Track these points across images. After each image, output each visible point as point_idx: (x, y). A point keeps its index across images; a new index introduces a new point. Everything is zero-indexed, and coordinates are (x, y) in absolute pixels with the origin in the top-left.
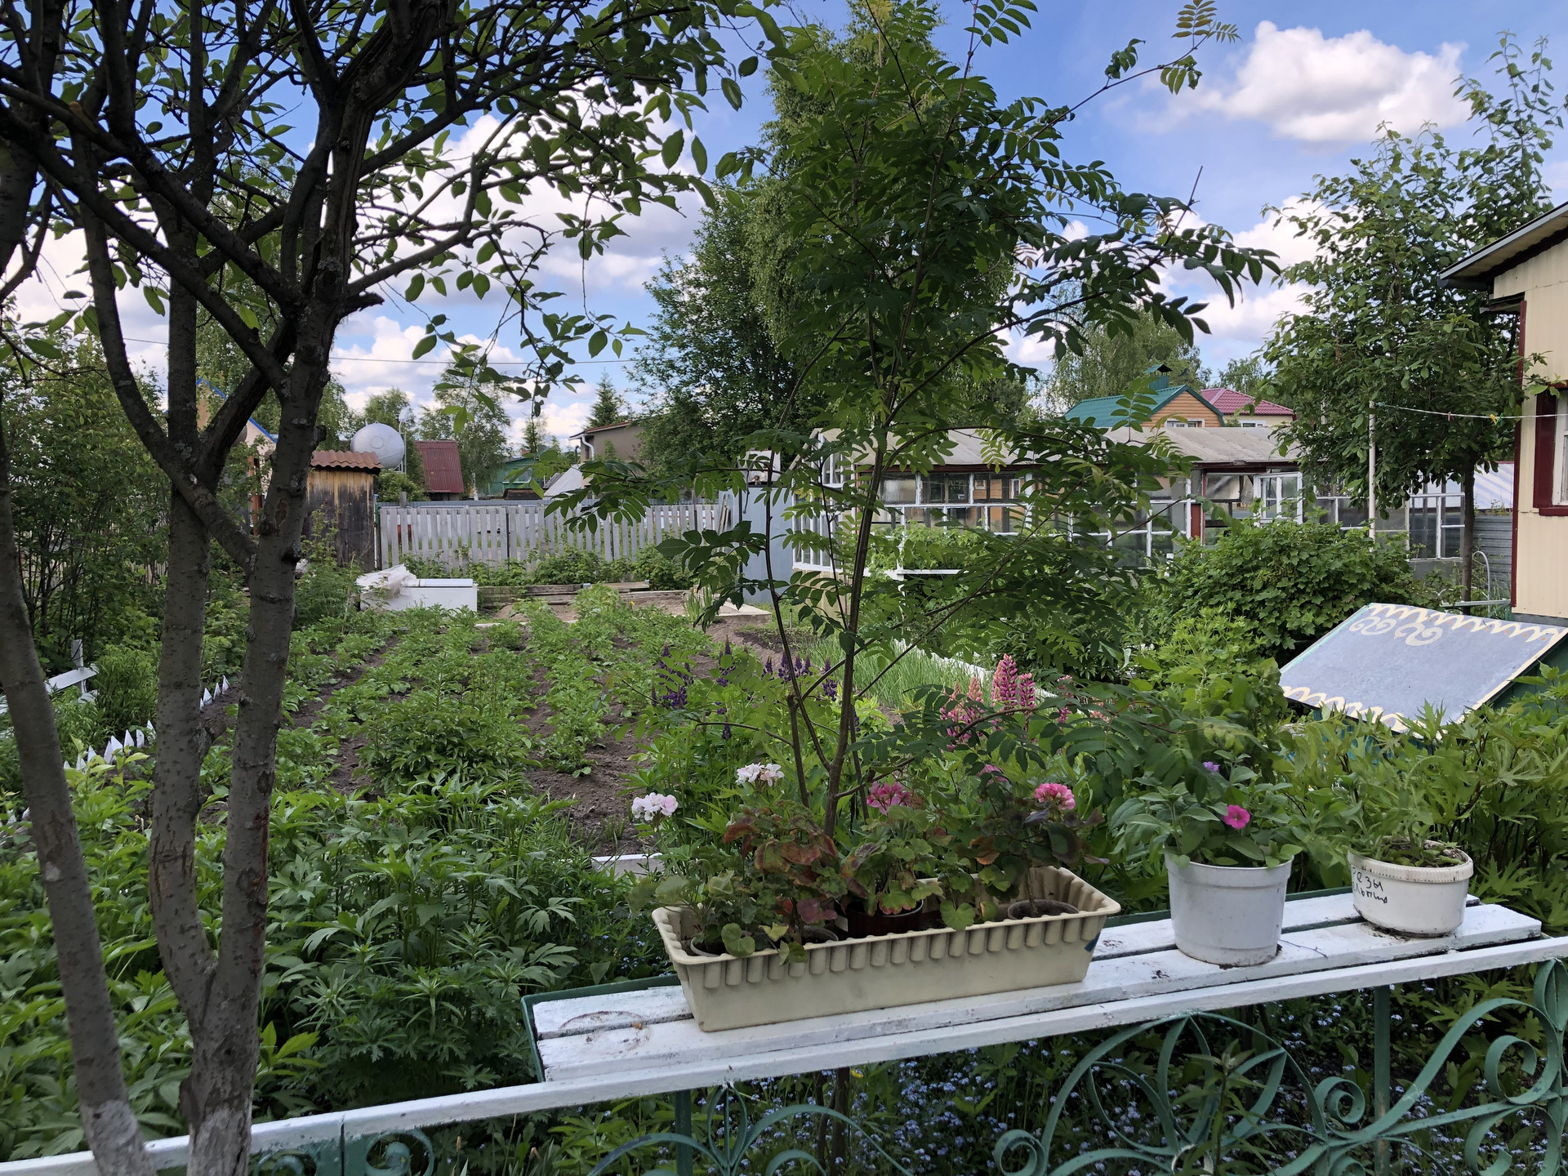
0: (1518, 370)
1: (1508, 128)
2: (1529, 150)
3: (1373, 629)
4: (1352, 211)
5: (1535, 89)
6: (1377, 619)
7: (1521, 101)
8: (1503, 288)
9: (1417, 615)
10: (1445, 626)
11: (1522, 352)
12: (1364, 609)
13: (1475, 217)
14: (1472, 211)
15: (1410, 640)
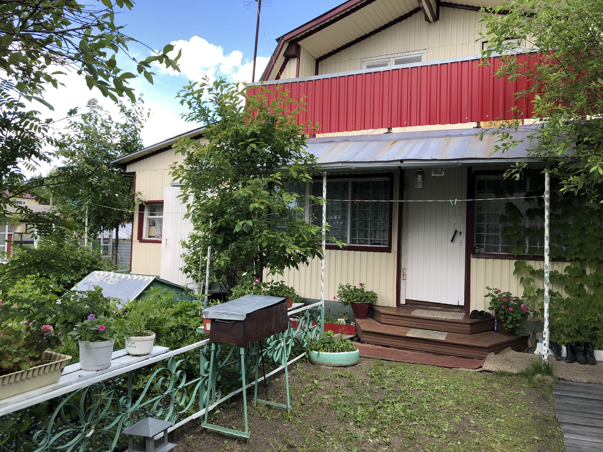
0: (133, 195)
1: (131, 119)
2: (137, 127)
3: (95, 280)
4: (82, 135)
5: (139, 108)
6: (97, 276)
7: (135, 111)
8: (129, 169)
9: (110, 274)
10: (119, 278)
11: (135, 191)
12: (92, 273)
13: (120, 144)
14: (120, 142)
15: (109, 283)
